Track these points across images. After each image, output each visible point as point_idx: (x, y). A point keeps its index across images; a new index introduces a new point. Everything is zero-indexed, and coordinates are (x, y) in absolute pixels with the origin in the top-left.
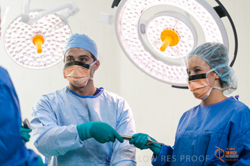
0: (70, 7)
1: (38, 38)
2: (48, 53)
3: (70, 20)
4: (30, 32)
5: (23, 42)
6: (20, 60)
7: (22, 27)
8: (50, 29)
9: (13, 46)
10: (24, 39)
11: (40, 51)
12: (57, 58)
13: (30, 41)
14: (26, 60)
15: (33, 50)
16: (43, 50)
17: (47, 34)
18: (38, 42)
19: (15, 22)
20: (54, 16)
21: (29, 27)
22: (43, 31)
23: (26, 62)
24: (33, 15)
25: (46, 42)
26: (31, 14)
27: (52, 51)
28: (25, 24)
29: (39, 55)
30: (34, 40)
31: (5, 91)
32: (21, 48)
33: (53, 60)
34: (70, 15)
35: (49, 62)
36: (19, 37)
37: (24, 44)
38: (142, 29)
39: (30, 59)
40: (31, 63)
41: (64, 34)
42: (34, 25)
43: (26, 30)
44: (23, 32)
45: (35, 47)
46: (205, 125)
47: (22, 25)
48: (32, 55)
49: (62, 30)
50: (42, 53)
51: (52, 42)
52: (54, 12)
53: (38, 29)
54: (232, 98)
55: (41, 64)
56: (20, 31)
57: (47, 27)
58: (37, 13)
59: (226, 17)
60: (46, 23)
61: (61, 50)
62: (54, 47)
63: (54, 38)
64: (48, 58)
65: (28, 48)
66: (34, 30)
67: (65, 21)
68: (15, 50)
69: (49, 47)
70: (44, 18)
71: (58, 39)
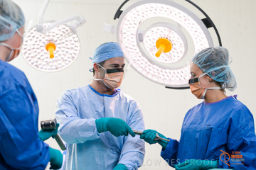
0: (78, 18)
1: (51, 45)
2: (59, 58)
3: (78, 30)
4: (43, 40)
5: (38, 49)
6: (35, 64)
7: (37, 36)
8: (61, 38)
9: (29, 52)
10: (38, 46)
11: (52, 56)
12: (67, 62)
13: (44, 48)
14: (40, 64)
15: (46, 56)
16: (55, 55)
17: (58, 42)
18: (51, 49)
19: (31, 31)
20: (64, 26)
21: (43, 36)
22: (55, 39)
23: (40, 66)
24: (46, 25)
25: (57, 49)
26: (44, 24)
27: (62, 56)
28: (40, 34)
29: (51, 60)
30: (47, 47)
31: (21, 91)
32: (36, 54)
33: (64, 64)
34: (78, 26)
35: (59, 66)
36: (34, 45)
37: (38, 51)
38: (140, 38)
39: (44, 63)
40: (44, 67)
41: (73, 42)
42: (47, 34)
43: (40, 38)
44: (38, 40)
45: (48, 53)
46: (207, 120)
47: (37, 34)
48: (46, 60)
49: (71, 38)
50: (54, 59)
51: (62, 49)
52: (64, 23)
53: (51, 38)
54: (231, 97)
55: (53, 67)
56: (35, 39)
57: (58, 36)
58: (49, 24)
59: (212, 28)
60: (57, 32)
61: (70, 56)
62: (64, 53)
63: (64, 45)
64: (59, 62)
65: (42, 53)
66: (47, 38)
67: (73, 31)
68: (31, 55)
69: (60, 53)
70: (56, 28)
71: (68, 46)
